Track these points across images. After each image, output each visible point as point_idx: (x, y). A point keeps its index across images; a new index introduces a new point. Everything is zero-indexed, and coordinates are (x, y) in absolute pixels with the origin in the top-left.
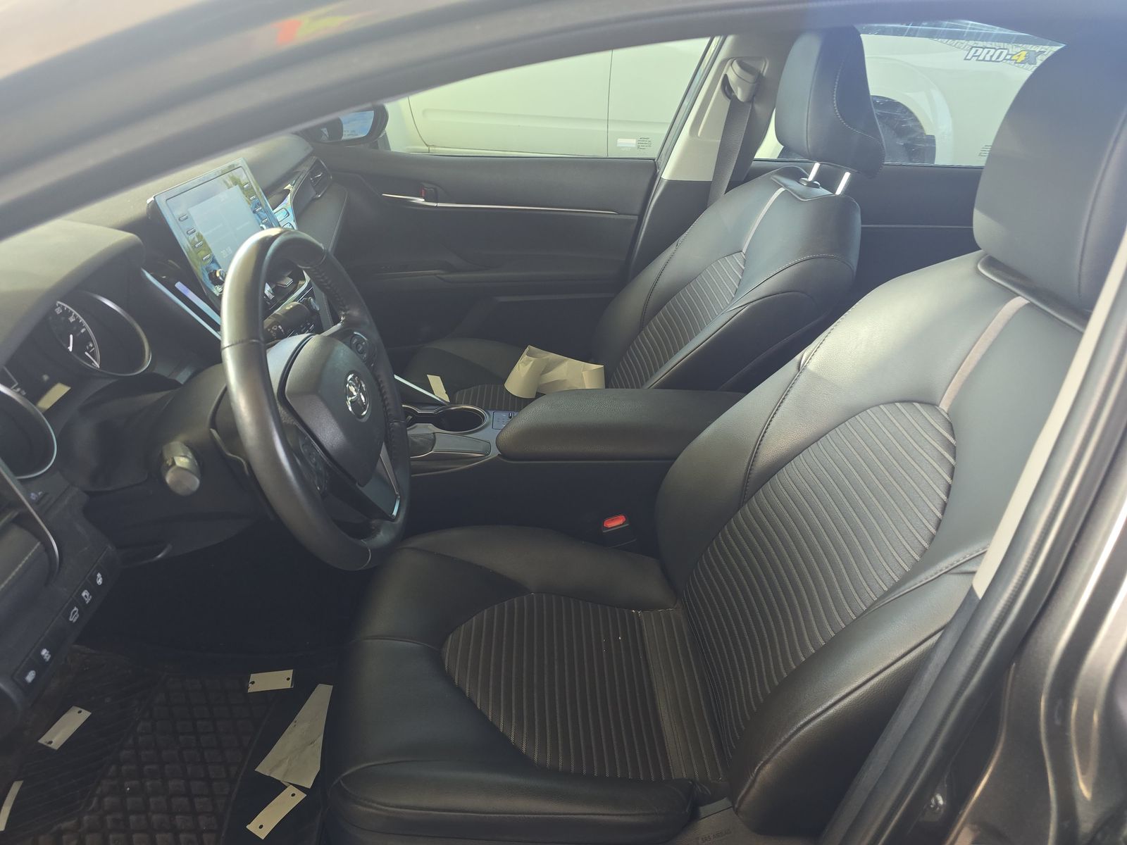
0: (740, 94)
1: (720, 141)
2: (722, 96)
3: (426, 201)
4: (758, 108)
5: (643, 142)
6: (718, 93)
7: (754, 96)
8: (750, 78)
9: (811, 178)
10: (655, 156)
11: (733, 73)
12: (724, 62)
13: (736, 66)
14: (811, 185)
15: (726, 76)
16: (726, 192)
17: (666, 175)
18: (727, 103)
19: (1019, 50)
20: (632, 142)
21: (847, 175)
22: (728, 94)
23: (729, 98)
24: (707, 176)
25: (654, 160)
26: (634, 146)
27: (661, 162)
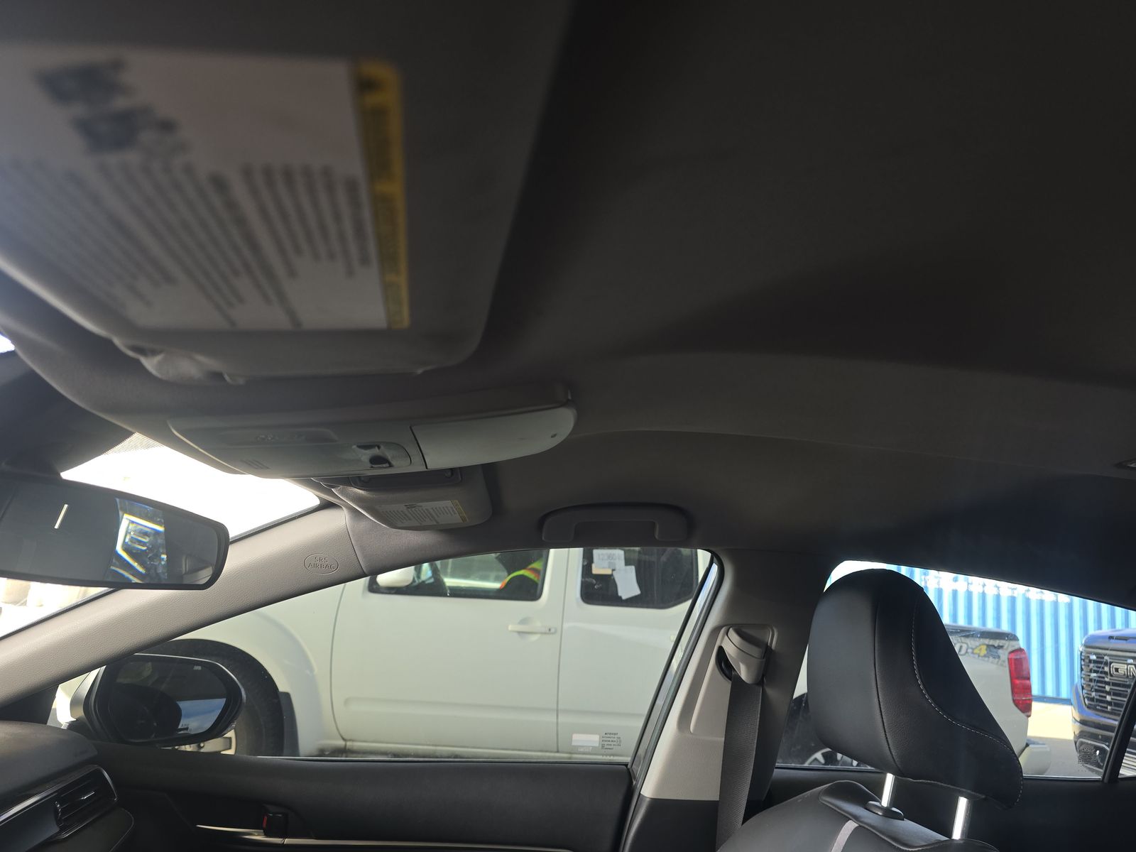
0: (743, 673)
1: (723, 739)
2: (720, 677)
3: (267, 835)
4: (771, 692)
5: (609, 738)
6: (713, 670)
7: (763, 676)
8: (756, 651)
9: (885, 801)
10: (628, 759)
11: (731, 643)
12: (715, 631)
13: (732, 633)
14: (888, 813)
15: (721, 649)
16: (743, 822)
17: (648, 789)
18: (727, 685)
19: (977, 643)
20: (593, 740)
21: (963, 803)
22: (727, 672)
23: (730, 679)
24: (710, 792)
25: (626, 765)
26: (597, 745)
27: (637, 770)
